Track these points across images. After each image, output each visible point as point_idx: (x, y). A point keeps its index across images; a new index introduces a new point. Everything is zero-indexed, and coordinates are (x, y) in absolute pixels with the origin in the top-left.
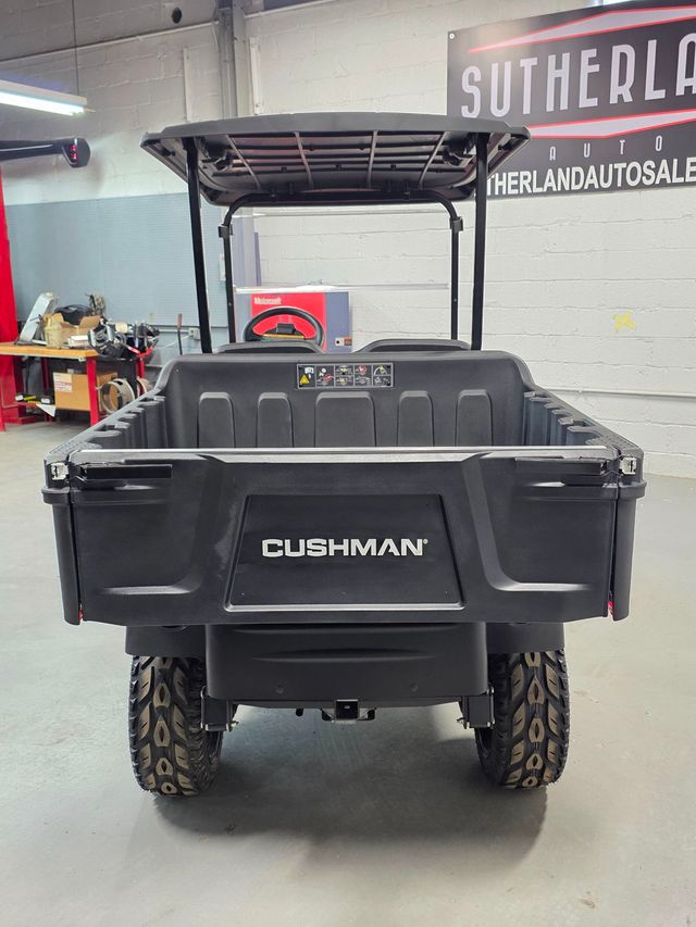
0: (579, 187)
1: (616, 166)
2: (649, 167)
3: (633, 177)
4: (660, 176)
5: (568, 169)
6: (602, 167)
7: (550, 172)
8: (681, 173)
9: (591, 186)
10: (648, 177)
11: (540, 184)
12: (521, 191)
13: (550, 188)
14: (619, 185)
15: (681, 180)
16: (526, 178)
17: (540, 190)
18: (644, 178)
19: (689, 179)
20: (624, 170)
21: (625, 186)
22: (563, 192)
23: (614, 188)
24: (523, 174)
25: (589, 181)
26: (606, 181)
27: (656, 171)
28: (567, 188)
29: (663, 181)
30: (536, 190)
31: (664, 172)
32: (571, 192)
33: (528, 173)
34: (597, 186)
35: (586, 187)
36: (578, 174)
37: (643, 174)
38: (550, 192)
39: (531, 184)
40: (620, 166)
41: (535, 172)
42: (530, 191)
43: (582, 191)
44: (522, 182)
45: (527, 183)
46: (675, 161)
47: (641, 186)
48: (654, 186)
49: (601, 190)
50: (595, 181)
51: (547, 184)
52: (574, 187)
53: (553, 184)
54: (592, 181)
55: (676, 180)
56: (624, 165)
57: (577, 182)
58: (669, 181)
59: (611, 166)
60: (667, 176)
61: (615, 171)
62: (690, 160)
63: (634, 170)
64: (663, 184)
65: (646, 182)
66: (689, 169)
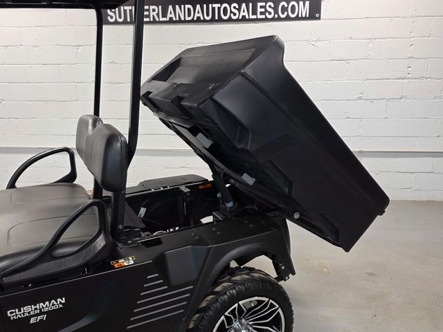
0: (190, 18)
1: (214, 5)
2: (234, 7)
3: (225, 14)
4: (242, 14)
5: (183, 6)
6: (205, 5)
7: (170, 7)
8: (254, 13)
9: (198, 18)
10: (235, 14)
11: (164, 15)
12: (152, 20)
13: (171, 18)
14: (217, 18)
15: (255, 17)
16: (154, 10)
17: (164, 19)
18: (232, 14)
19: (260, 17)
20: (219, 8)
21: (220, 20)
22: (180, 22)
23: (213, 21)
24: (152, 7)
25: (197, 15)
26: (208, 15)
27: (239, 10)
28: (183, 19)
29: (244, 17)
30: (162, 19)
31: (244, 11)
32: (185, 22)
33: (155, 7)
34: (202, 19)
35: (195, 19)
36: (189, 9)
37: (231, 12)
38: (171, 21)
39: (158, 15)
40: (216, 6)
41: (160, 7)
42: (157, 20)
43: (192, 21)
44: (152, 13)
45: (155, 14)
46: (251, 4)
47: (230, 20)
48: (238, 20)
49: (205, 21)
50: (200, 15)
51: (169, 16)
52: (187, 19)
53: (173, 16)
54: (199, 15)
55: (252, 17)
56: (219, 5)
57: (189, 16)
58: (247, 17)
59: (210, 5)
60: (246, 14)
61: (214, 9)
62: (259, 4)
63: (225, 8)
64: (244, 19)
65: (233, 17)
66: (259, 10)
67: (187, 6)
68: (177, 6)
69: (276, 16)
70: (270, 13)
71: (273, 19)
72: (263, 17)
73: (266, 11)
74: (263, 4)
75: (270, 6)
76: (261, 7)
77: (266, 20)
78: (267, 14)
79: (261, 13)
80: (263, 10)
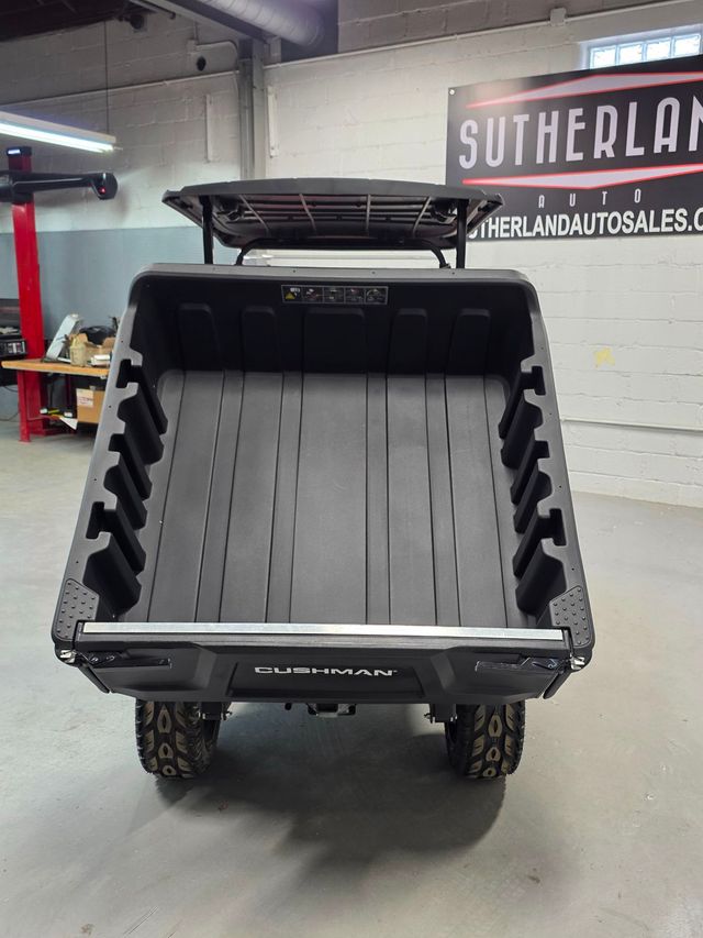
0: (565, 233)
1: (599, 215)
2: (628, 217)
3: (614, 226)
4: (639, 225)
5: (555, 217)
6: (586, 215)
7: (539, 218)
8: (658, 223)
9: (576, 232)
10: (628, 226)
11: (530, 229)
12: (513, 235)
13: (538, 233)
14: (601, 232)
15: (657, 230)
16: (517, 223)
17: (529, 234)
18: (624, 227)
19: (664, 229)
20: (606, 219)
21: (607, 234)
22: (550, 236)
23: (596, 235)
24: (514, 219)
25: (574, 228)
26: (589, 228)
27: (635, 220)
28: (554, 234)
29: (641, 230)
30: (526, 234)
31: (641, 222)
32: (557, 237)
33: (518, 219)
34: (581, 233)
35: (571, 233)
36: (564, 221)
37: (623, 223)
39: (521, 229)
40: (602, 215)
41: (525, 218)
42: (520, 235)
43: (567, 236)
44: (513, 227)
45: (517, 227)
46: (652, 212)
47: (621, 234)
48: (632, 234)
49: (584, 236)
50: (579, 228)
51: (536, 230)
52: (561, 233)
53: (541, 229)
54: (576, 228)
55: (652, 229)
56: (606, 214)
57: (563, 229)
58: (646, 231)
59: (594, 215)
60: (644, 225)
61: (598, 220)
62: (665, 212)
63: (615, 219)
64: (641, 233)
65: (625, 230)
66: (665, 220)
67: (561, 217)
68: (548, 217)
69: (690, 228)
70: (681, 224)
71: (686, 232)
72: (671, 229)
73: (675, 221)
74: (672, 211)
75: (681, 215)
76: (668, 216)
77: (675, 233)
78: (676, 225)
79: (667, 224)
80: (671, 220)
